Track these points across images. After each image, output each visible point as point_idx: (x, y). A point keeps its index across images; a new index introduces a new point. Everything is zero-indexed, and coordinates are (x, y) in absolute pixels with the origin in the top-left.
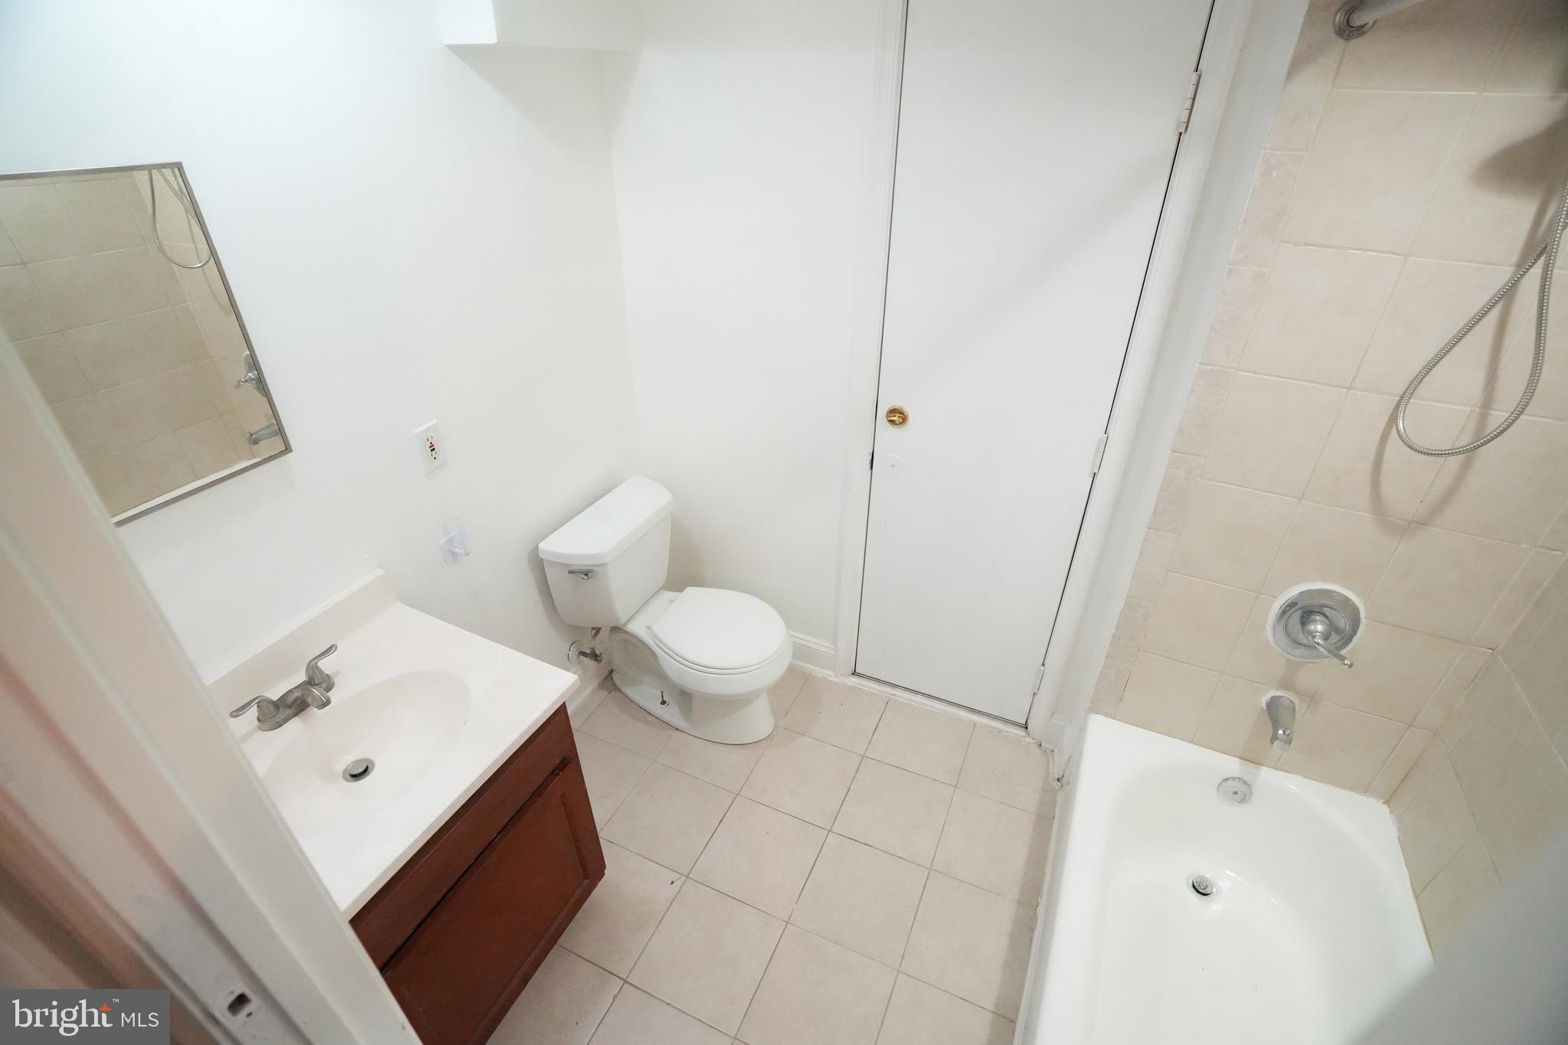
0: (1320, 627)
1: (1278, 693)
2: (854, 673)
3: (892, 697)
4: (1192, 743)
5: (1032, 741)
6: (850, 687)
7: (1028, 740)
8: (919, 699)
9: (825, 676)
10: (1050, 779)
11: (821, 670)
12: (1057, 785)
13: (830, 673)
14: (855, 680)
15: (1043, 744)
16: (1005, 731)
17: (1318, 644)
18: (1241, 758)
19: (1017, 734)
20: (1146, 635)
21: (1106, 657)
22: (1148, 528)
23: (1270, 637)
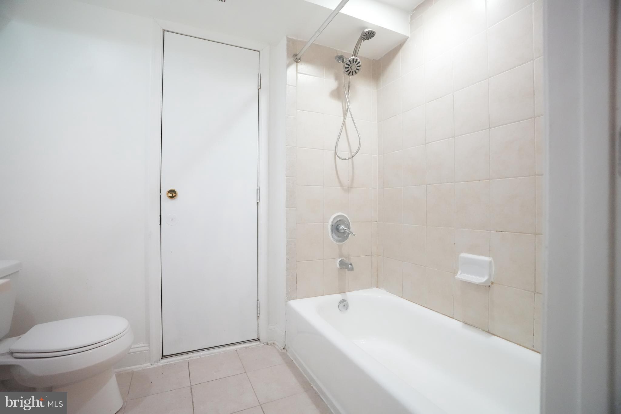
0: (342, 226)
1: (340, 260)
2: (163, 357)
3: (188, 359)
4: (324, 295)
5: (263, 344)
6: (162, 366)
7: (262, 344)
8: (204, 352)
9: (144, 368)
10: (280, 350)
11: (141, 366)
12: (284, 351)
13: (148, 364)
14: (165, 361)
15: (269, 342)
16: (251, 346)
17: (345, 229)
18: (339, 293)
19: (256, 345)
20: (297, 254)
21: (286, 270)
22: (286, 208)
23: (332, 239)
